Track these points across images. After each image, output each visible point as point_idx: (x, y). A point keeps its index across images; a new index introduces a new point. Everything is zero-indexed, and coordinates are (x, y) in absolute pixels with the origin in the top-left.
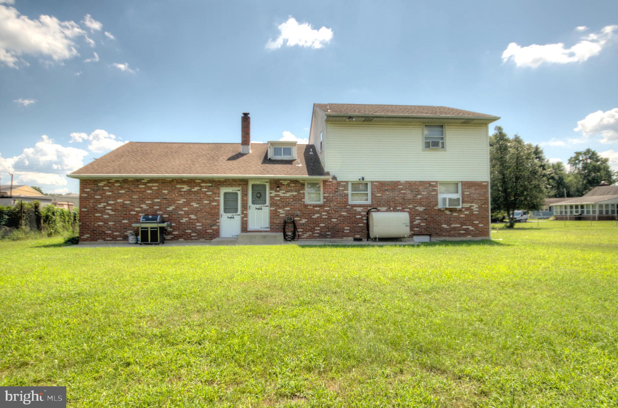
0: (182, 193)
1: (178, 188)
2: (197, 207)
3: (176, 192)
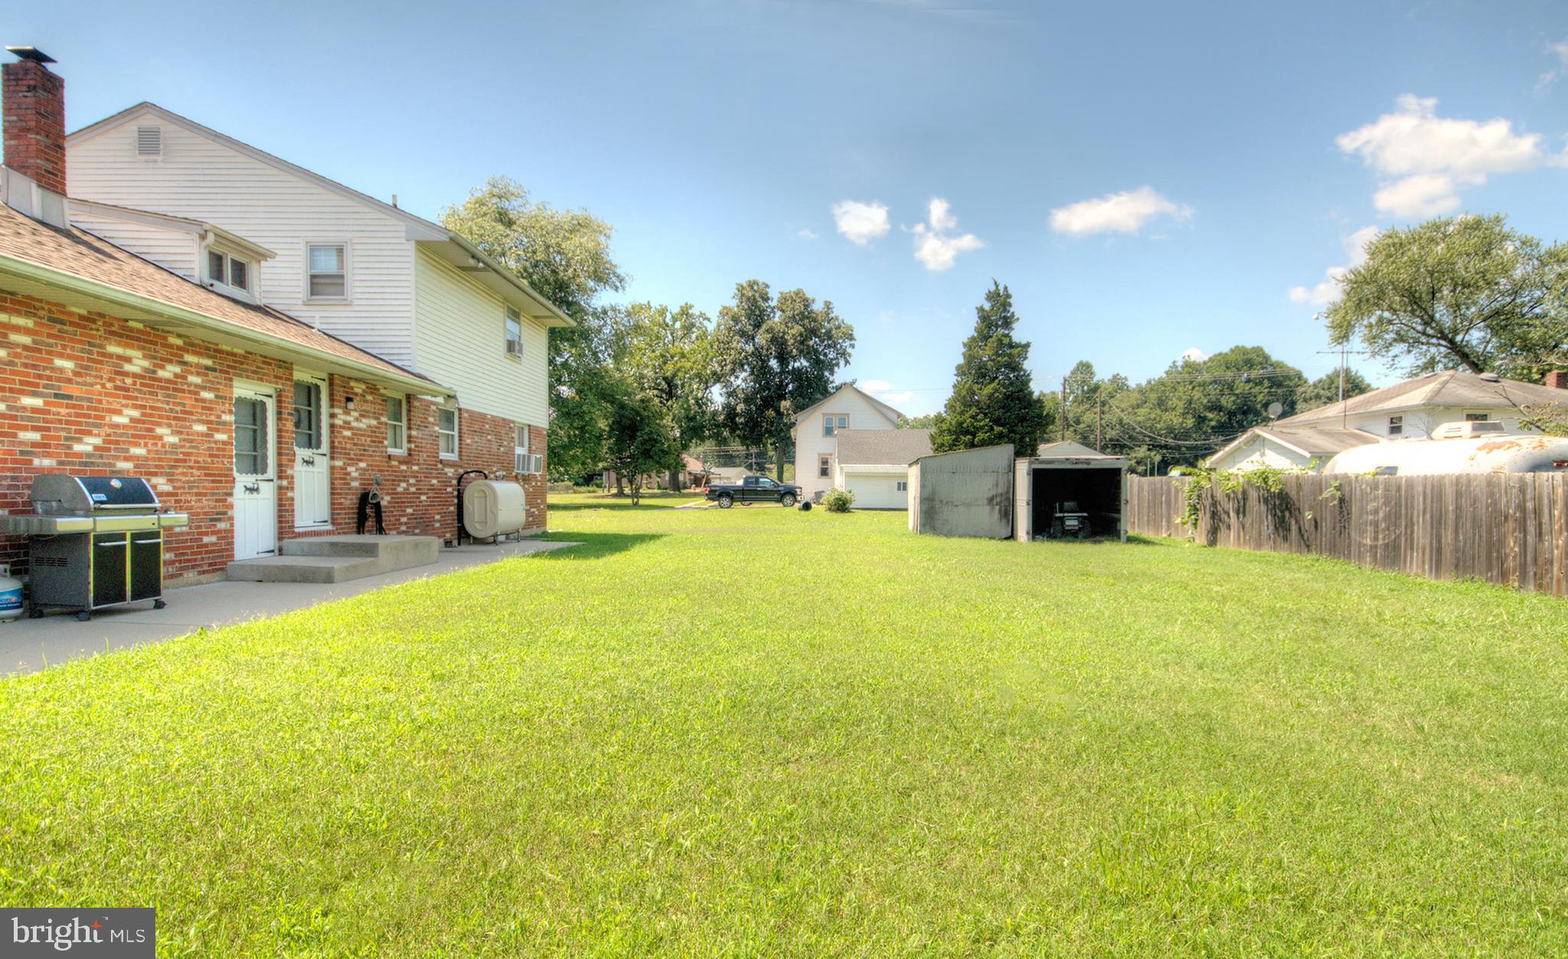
0: (129, 381)
1: (111, 356)
2: (174, 446)
3: (106, 371)
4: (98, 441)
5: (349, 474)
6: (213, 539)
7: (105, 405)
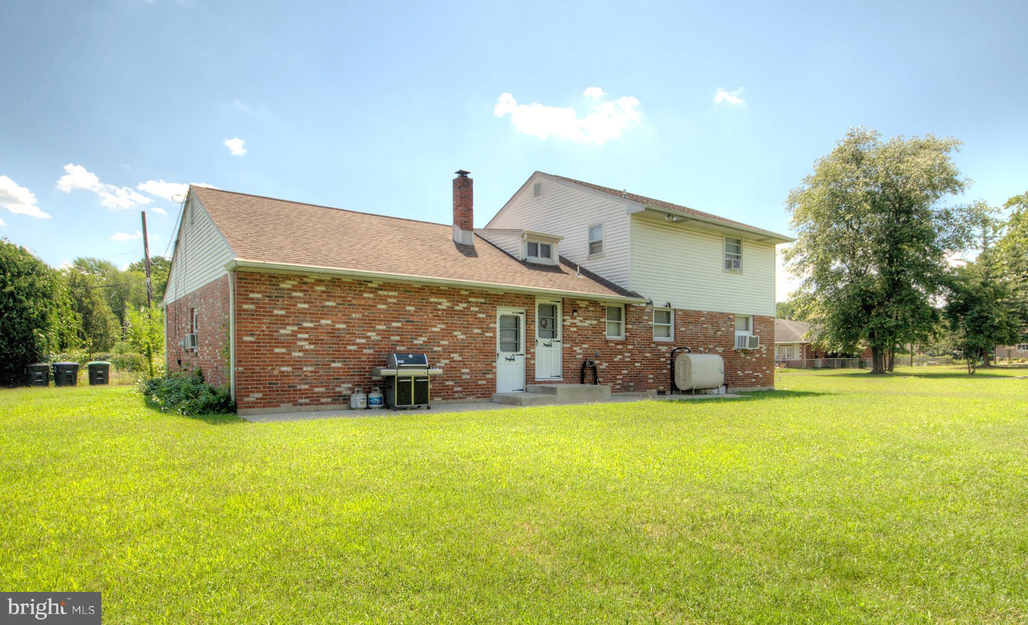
0: (440, 313)
1: (431, 303)
2: (462, 340)
3: (429, 309)
4: (425, 339)
5: (575, 351)
6: (484, 382)
7: (428, 324)
